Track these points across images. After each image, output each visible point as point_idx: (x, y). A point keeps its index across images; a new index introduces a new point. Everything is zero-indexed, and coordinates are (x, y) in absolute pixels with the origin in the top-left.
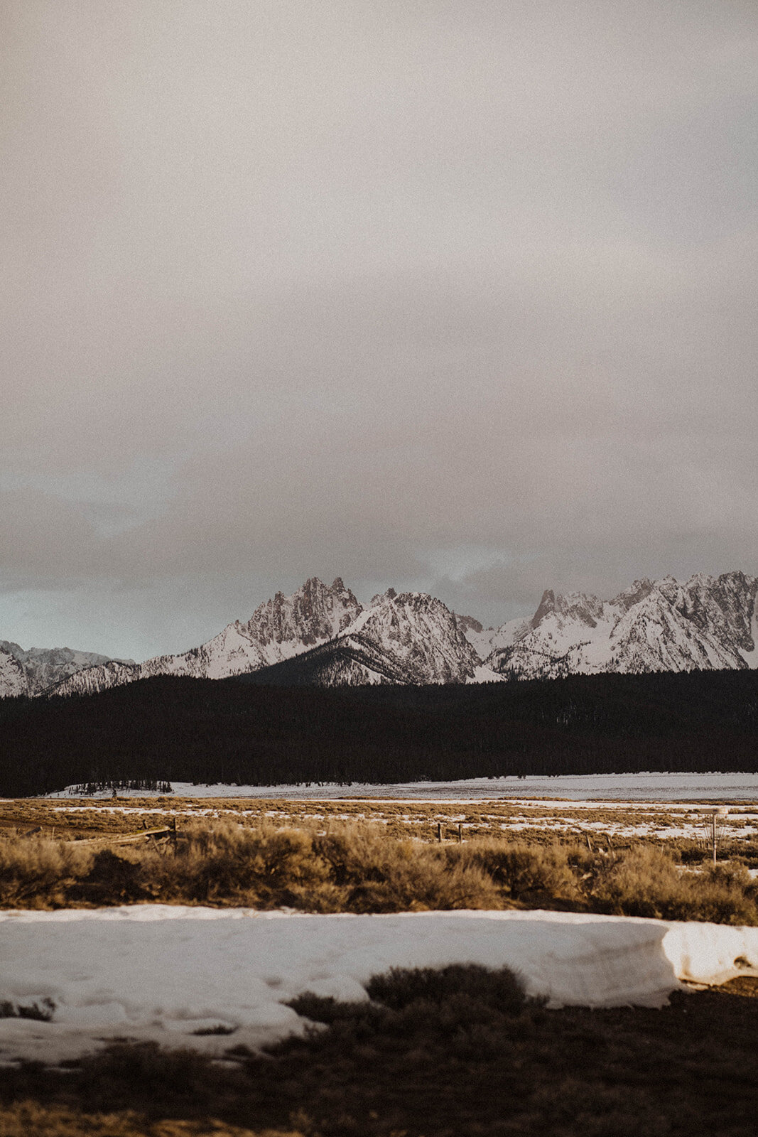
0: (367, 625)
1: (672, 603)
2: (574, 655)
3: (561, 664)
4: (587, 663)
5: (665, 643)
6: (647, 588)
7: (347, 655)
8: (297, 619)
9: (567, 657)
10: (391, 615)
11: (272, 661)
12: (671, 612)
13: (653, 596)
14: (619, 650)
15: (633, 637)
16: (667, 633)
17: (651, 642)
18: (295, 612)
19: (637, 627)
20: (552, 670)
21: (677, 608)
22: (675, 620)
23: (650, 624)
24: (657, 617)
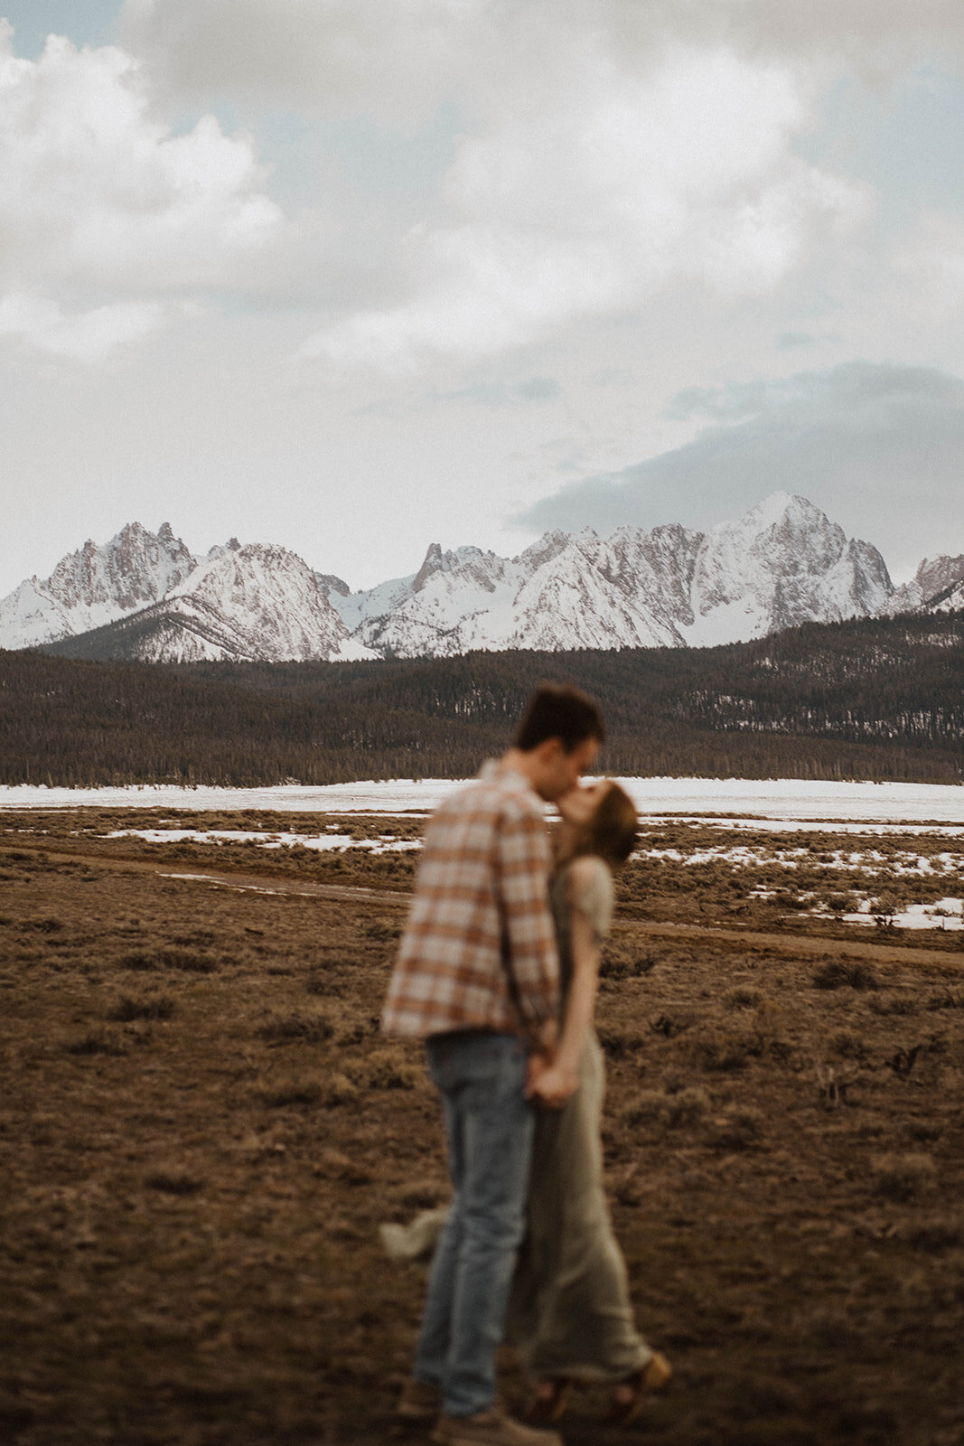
0: (203, 584)
1: (592, 562)
2: (467, 626)
3: (450, 639)
4: (483, 638)
5: (583, 613)
6: (560, 542)
7: (176, 622)
8: (113, 575)
9: (457, 629)
10: (234, 571)
11: (79, 629)
12: (591, 574)
13: (568, 553)
14: (524, 621)
15: (543, 605)
16: (586, 599)
17: (565, 612)
18: (110, 567)
19: (547, 592)
20: (439, 646)
21: (599, 569)
22: (596, 584)
23: (564, 588)
24: (573, 580)
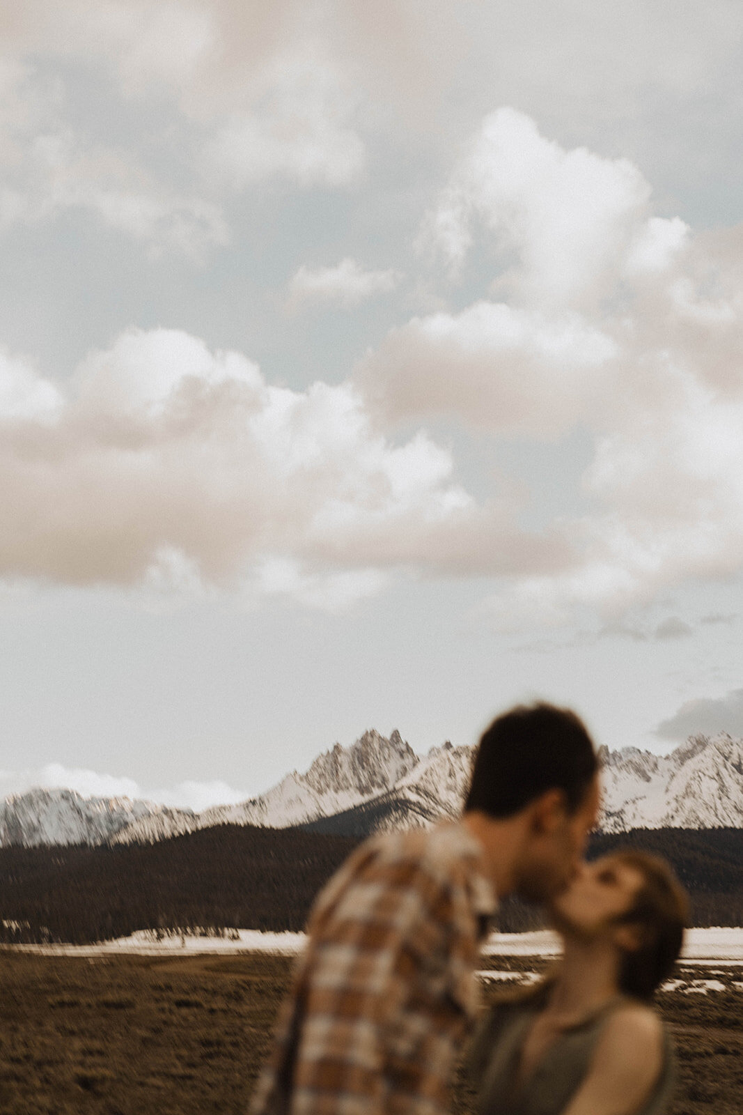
0: (424, 777)
1: (727, 758)
2: (629, 809)
3: (616, 819)
4: (643, 818)
5: (720, 799)
6: (702, 743)
7: (403, 806)
8: (354, 769)
9: (622, 811)
10: (448, 765)
11: (329, 811)
12: (726, 767)
13: (708, 751)
14: (674, 804)
15: (689, 793)
16: (722, 788)
17: (707, 798)
18: (353, 763)
19: (692, 782)
20: (607, 824)
21: (733, 765)
22: (730, 776)
23: (705, 780)
24: (713, 773)
